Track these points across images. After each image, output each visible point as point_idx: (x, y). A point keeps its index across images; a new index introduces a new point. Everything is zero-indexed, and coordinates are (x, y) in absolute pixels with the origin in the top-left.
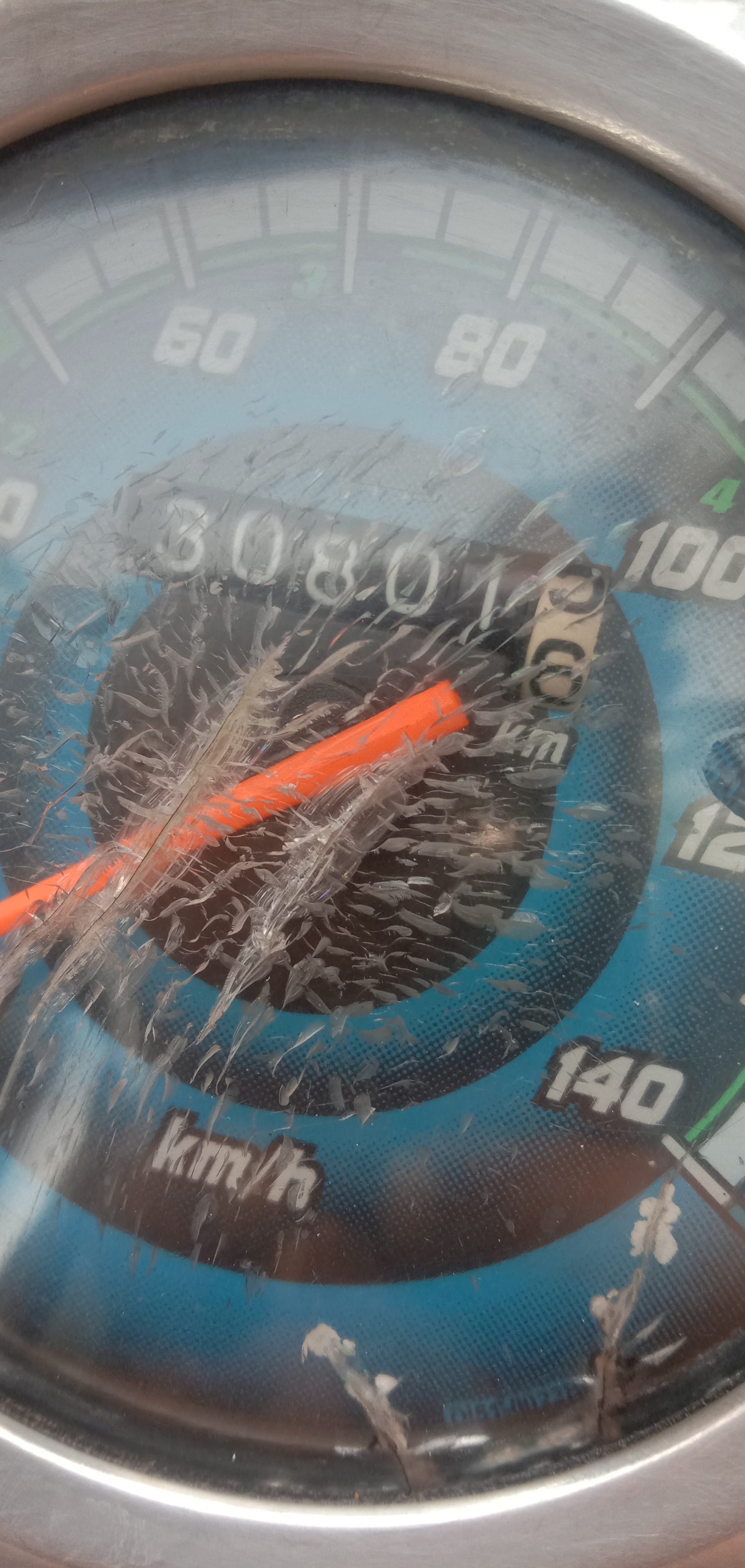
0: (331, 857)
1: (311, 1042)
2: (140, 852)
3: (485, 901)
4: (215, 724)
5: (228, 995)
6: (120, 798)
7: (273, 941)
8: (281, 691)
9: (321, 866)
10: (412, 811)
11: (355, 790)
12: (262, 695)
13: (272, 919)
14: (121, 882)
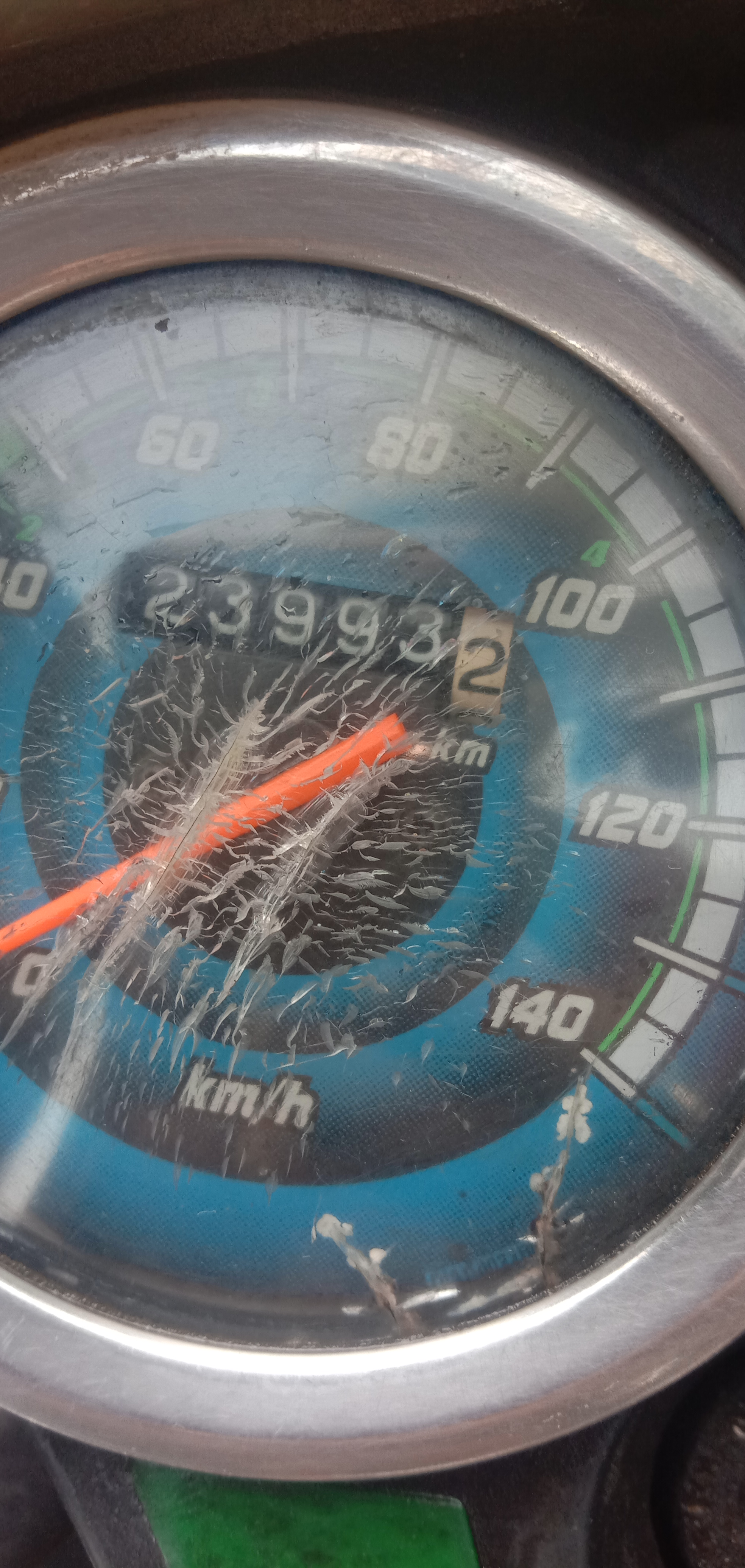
0: (311, 857)
2: (163, 863)
5: (238, 968)
7: (272, 925)
9: (303, 865)
10: (370, 819)
12: (251, 737)
13: (269, 908)
14: (150, 886)
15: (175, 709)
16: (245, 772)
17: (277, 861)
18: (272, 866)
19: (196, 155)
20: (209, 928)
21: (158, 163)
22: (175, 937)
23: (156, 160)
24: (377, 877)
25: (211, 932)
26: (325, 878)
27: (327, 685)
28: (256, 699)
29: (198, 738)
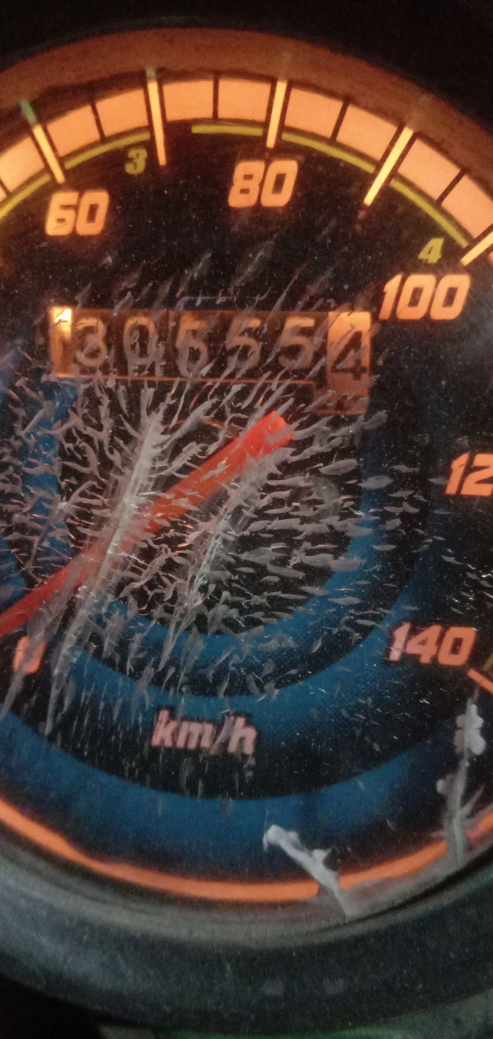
0: (219, 541)
1: (231, 656)
3: (320, 551)
4: (128, 471)
5: (172, 637)
6: (79, 528)
7: (195, 599)
8: (165, 442)
10: (265, 502)
11: (225, 497)
12: (155, 447)
15: (89, 431)
17: (189, 547)
18: (187, 552)
20: (143, 608)
22: (119, 617)
24: (275, 550)
25: (146, 611)
26: (233, 556)
27: (211, 393)
28: (153, 413)
29: (112, 453)
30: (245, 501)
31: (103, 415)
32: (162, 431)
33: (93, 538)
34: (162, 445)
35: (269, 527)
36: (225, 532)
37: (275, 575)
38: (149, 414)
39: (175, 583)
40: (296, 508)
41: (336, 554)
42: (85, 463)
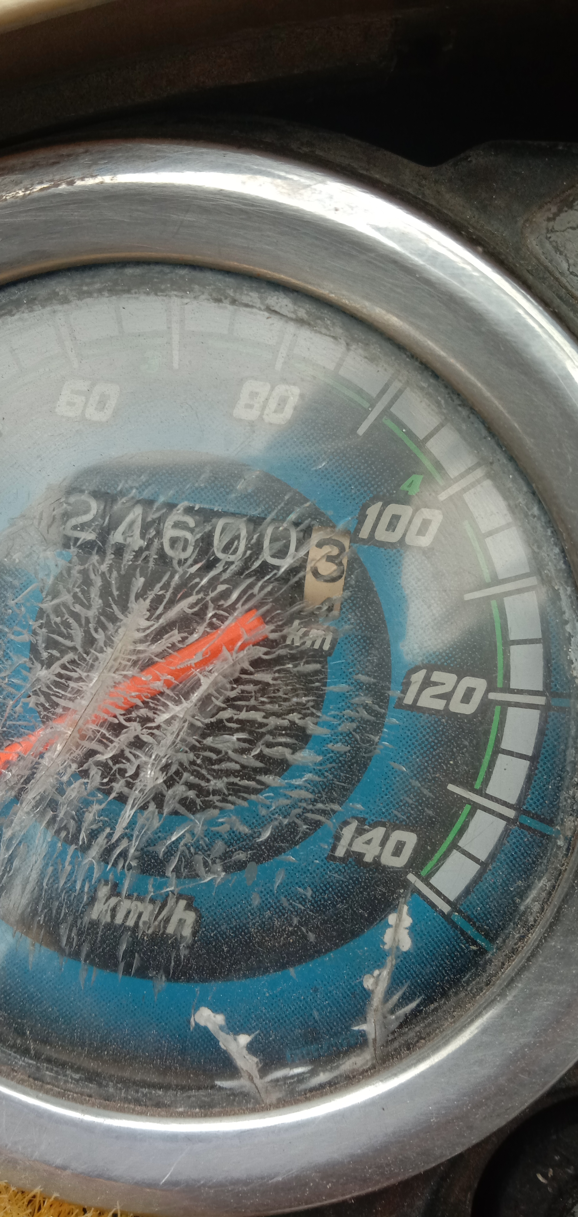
0: (186, 725)
1: (183, 836)
2: (69, 730)
3: (280, 744)
4: (109, 650)
5: (128, 812)
6: (54, 698)
7: (156, 777)
8: (148, 628)
9: (180, 731)
10: (232, 694)
11: (197, 684)
12: (138, 630)
13: (153, 764)
14: (59, 748)
15: (78, 608)
16: (134, 657)
17: (158, 727)
18: (155, 731)
19: (90, 182)
20: (105, 780)
21: (60, 187)
22: (80, 787)
23: (59, 185)
24: (238, 739)
25: (107, 784)
26: (197, 741)
27: (197, 589)
28: (141, 599)
29: (96, 631)
30: (217, 691)
31: (93, 596)
32: (146, 617)
33: (65, 709)
34: (144, 630)
35: (235, 717)
36: (193, 717)
37: (236, 762)
38: (137, 598)
39: (140, 760)
40: (263, 703)
41: (294, 749)
42: (69, 637)
